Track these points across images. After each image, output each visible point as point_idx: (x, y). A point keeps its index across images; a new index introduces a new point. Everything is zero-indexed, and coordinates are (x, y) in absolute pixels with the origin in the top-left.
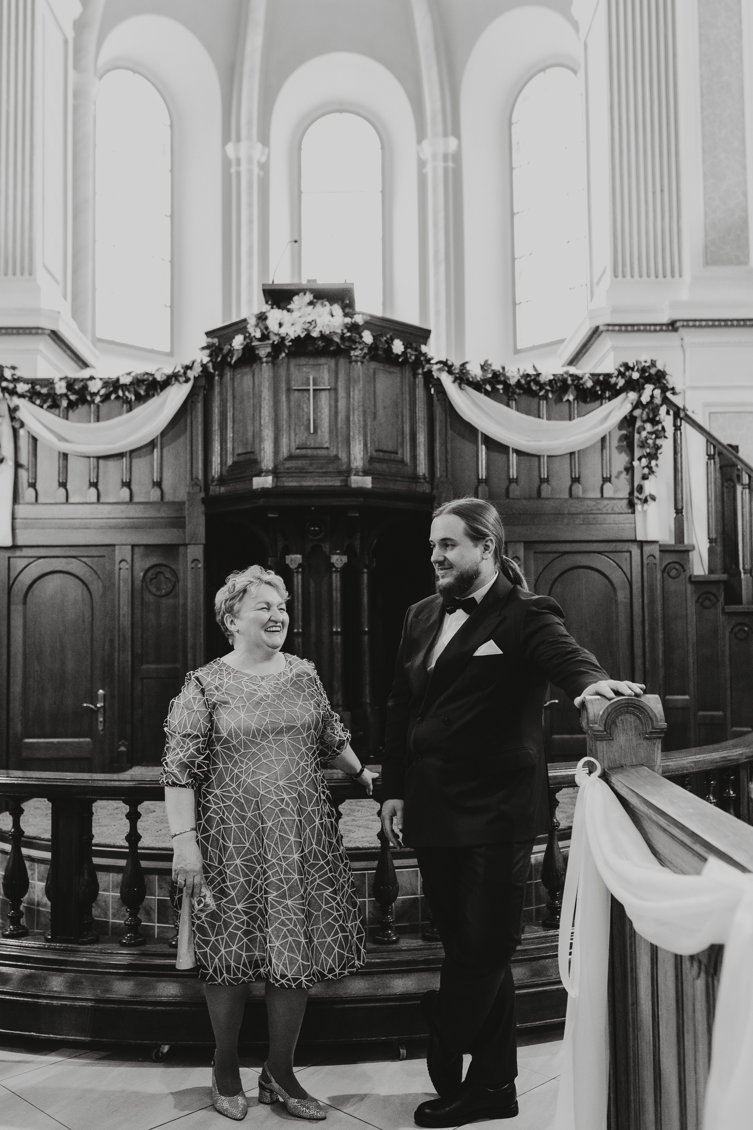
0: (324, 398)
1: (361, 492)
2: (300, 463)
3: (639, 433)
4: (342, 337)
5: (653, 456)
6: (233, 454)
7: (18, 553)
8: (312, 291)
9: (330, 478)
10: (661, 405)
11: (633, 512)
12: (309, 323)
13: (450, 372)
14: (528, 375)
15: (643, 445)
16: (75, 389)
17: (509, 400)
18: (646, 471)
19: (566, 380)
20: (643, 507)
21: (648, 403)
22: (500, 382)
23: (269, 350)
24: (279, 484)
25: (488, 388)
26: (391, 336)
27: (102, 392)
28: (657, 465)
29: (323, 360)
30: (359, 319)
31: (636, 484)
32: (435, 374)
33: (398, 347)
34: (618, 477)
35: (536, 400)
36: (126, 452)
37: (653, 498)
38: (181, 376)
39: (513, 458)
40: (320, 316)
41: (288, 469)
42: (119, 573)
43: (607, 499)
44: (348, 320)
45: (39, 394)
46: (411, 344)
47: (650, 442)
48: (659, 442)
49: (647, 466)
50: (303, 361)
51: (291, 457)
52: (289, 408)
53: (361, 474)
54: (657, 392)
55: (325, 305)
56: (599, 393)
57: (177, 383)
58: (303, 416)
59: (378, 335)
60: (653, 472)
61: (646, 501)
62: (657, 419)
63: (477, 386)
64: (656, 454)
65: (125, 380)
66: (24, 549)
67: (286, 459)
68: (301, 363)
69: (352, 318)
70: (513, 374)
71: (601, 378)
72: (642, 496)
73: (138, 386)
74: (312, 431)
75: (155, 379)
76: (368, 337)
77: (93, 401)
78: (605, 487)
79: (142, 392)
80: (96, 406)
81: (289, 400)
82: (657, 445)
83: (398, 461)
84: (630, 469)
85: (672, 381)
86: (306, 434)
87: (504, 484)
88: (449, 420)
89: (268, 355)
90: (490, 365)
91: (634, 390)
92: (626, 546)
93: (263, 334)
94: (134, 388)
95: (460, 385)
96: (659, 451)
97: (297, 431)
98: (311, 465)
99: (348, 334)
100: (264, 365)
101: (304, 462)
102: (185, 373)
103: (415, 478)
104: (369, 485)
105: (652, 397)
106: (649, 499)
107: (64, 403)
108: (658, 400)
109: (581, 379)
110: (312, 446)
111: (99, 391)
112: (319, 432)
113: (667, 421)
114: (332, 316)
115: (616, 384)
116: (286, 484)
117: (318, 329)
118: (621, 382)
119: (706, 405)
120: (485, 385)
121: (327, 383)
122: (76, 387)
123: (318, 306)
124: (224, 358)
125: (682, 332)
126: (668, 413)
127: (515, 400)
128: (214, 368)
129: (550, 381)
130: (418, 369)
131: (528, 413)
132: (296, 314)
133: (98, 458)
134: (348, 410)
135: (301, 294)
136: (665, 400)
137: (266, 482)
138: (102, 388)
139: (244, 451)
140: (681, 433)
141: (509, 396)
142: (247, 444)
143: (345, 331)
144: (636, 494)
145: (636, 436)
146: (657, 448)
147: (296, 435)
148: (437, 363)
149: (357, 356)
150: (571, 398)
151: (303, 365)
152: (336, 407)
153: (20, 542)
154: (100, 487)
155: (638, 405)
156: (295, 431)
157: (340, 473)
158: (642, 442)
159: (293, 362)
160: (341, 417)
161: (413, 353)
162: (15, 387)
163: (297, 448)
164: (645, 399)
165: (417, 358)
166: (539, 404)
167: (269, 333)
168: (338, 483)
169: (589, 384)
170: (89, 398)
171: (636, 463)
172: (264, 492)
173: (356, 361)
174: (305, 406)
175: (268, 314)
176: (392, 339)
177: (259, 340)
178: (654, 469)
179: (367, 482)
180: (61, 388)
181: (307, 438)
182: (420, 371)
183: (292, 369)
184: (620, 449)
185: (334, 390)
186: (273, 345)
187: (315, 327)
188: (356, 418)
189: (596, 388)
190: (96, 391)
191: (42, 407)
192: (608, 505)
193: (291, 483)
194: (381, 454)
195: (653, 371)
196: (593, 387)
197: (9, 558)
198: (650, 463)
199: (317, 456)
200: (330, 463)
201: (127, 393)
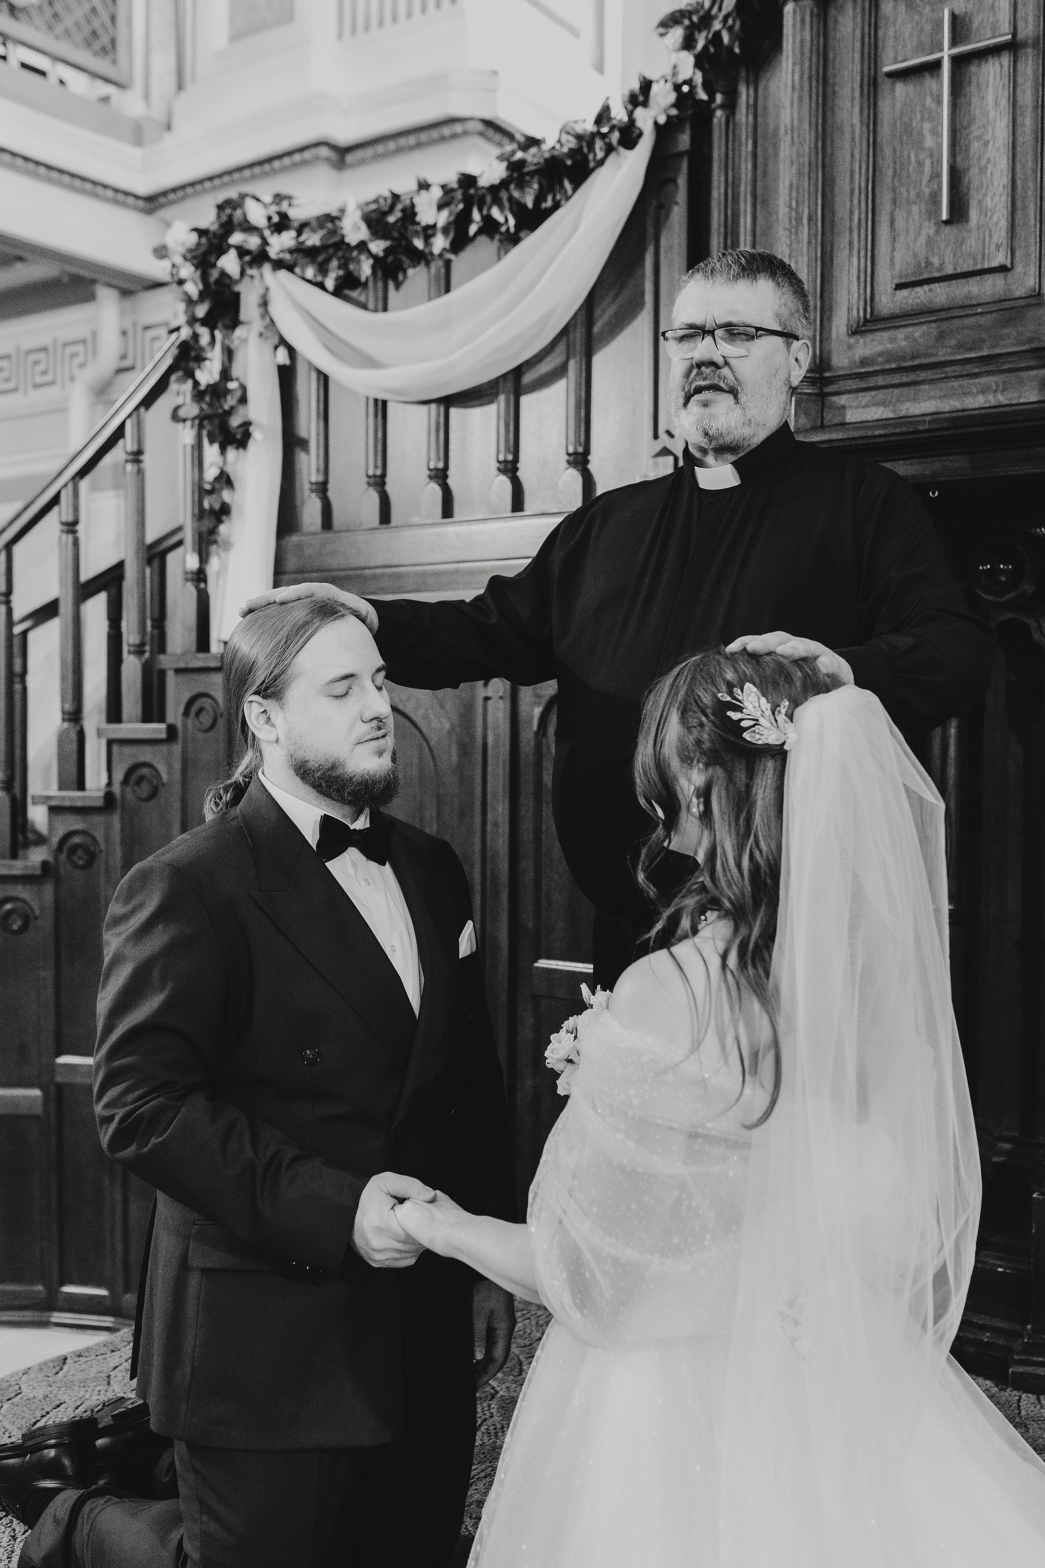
0: (997, 82)
2: (900, 338)
9: (999, 378)
16: (384, 226)
27: (445, 221)
36: (501, 377)
38: (614, 130)
41: (863, 362)
42: (485, 709)
45: (310, 254)
51: (873, 323)
52: (874, 145)
57: (610, 154)
58: (920, 164)
65: (491, 177)
67: (859, 330)
74: (945, 217)
77: (431, 252)
79: (529, 202)
80: (441, 263)
81: (872, 121)
86: (929, 228)
94: (511, 193)
97: (900, 223)
98: (941, 336)
101: (918, 332)
102: (632, 119)
107: (365, 268)
110: (949, 270)
111: (437, 221)
112: (973, 214)
116: (854, 418)
121: (1005, 26)
122: (387, 220)
128: (708, 87)
133: (448, 402)
138: (444, 207)
147: (894, 238)
152: (1039, 106)
154: (450, 481)
156: (893, 222)
162: (265, 242)
163: (899, 287)
170: (419, 243)
174: (927, 126)
180: (353, 229)
181: (930, 242)
190: (431, 222)
191: (321, 286)
193: (867, 411)
199: (966, 309)
200: (1006, 323)
201: (496, 213)
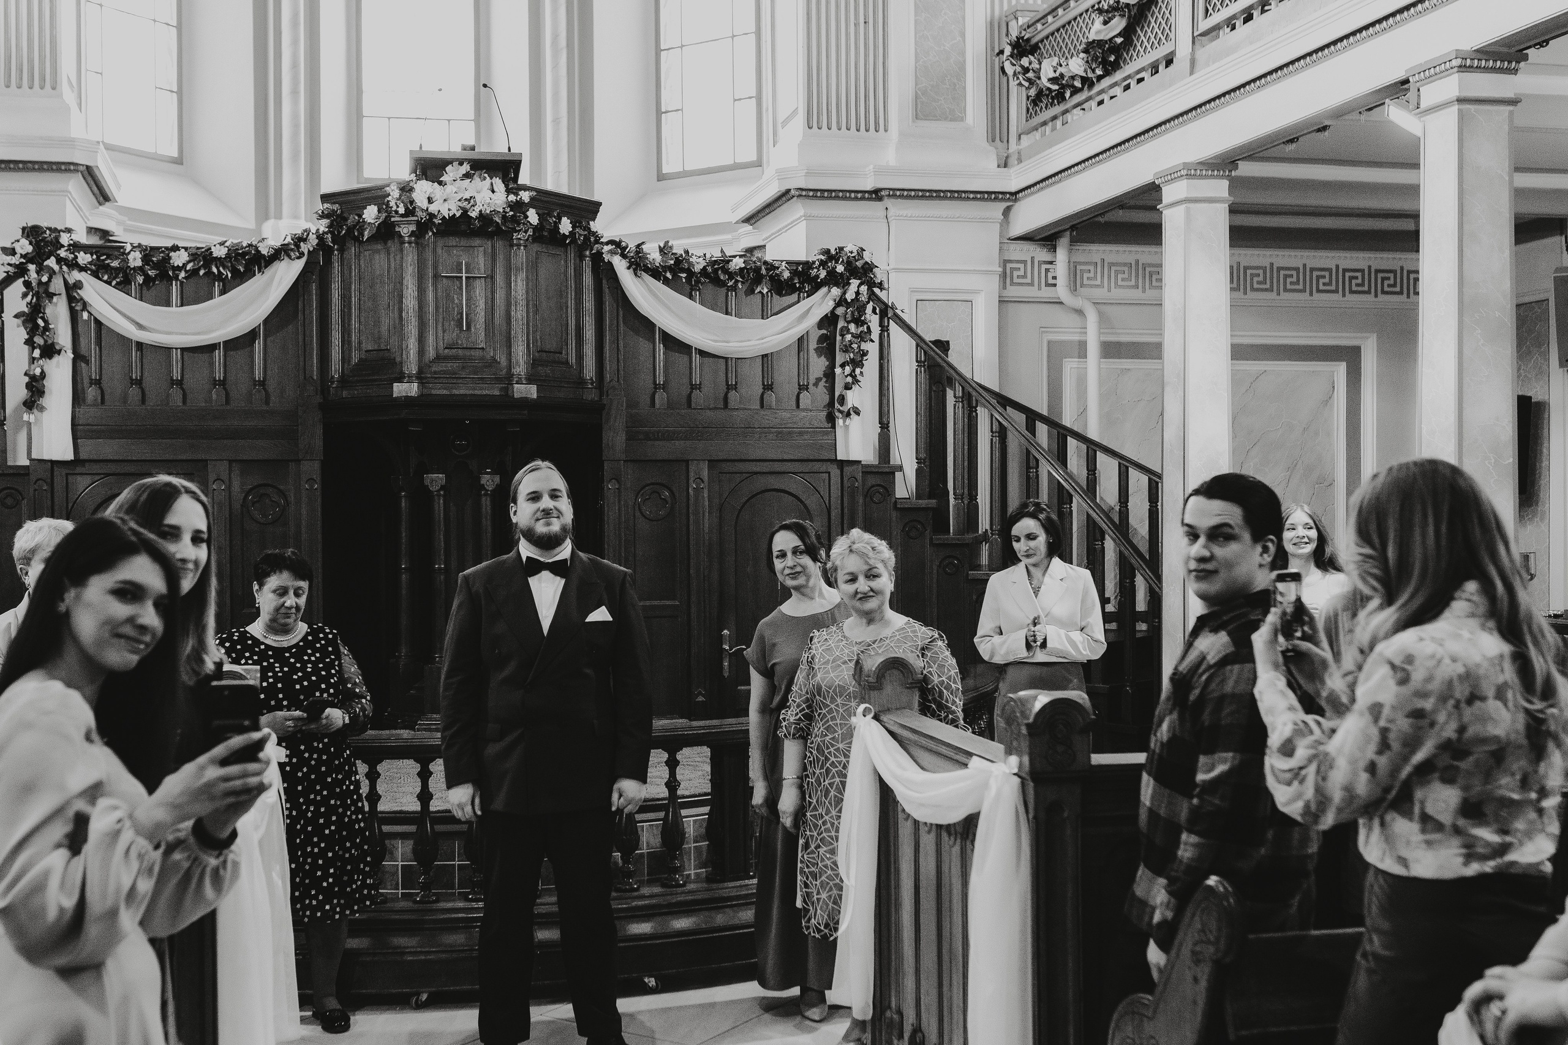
0: (479, 288)
1: (525, 402)
2: (450, 366)
3: (842, 335)
4: (504, 217)
5: (857, 363)
6: (360, 349)
7: (79, 470)
8: (469, 161)
9: (485, 386)
10: (868, 302)
11: (834, 427)
12: (466, 200)
13: (624, 256)
14: (715, 261)
15: (846, 349)
16: (153, 261)
17: (692, 290)
18: (849, 379)
19: (760, 269)
20: (844, 422)
21: (852, 300)
22: (683, 270)
23: (413, 228)
24: (425, 391)
25: (669, 275)
26: (558, 214)
27: (189, 267)
28: (861, 373)
29: (477, 242)
30: (525, 196)
31: (837, 394)
32: (606, 257)
33: (565, 226)
34: (816, 385)
35: (724, 290)
36: (220, 343)
37: (857, 413)
38: (292, 250)
39: (696, 358)
40: (478, 192)
41: (435, 373)
43: (804, 410)
44: (512, 198)
45: (107, 268)
46: (580, 223)
47: (855, 346)
48: (864, 346)
49: (850, 375)
50: (453, 241)
51: (439, 358)
52: (437, 299)
53: (524, 382)
54: (864, 289)
55: (485, 179)
56: (798, 285)
57: (286, 258)
58: (454, 308)
59: (544, 214)
60: (858, 381)
61: (848, 414)
62: (863, 318)
63: (656, 273)
64: (861, 361)
65: (220, 252)
66: (87, 465)
67: (433, 361)
68: (451, 244)
69: (517, 194)
70: (698, 260)
71: (800, 269)
72: (845, 409)
73: (236, 259)
74: (465, 327)
75: (258, 252)
76: (533, 217)
77: (177, 277)
78: (801, 395)
79: (241, 269)
80: (179, 283)
81: (436, 290)
82: (863, 350)
83: (563, 363)
84: (830, 375)
85: (879, 275)
86: (457, 331)
87: (685, 390)
88: (621, 313)
89: (413, 234)
90: (671, 248)
91: (837, 285)
92: (824, 467)
93: (407, 209)
94: (230, 261)
95: (635, 271)
96: (865, 358)
97: (447, 327)
98: (463, 367)
99: (511, 213)
100: (407, 245)
101: (455, 365)
102: (298, 247)
103: (581, 382)
104: (535, 396)
105: (858, 293)
106: (852, 412)
107: (140, 279)
108: (864, 298)
109: (778, 268)
110: (465, 346)
111: (185, 265)
112: (473, 330)
113: (873, 320)
114: (493, 191)
115: (817, 276)
116: (434, 392)
117: (477, 209)
118: (823, 274)
119: (913, 291)
120: (665, 272)
121: (483, 271)
122: (154, 259)
123: (476, 179)
124: (350, 230)
125: (887, 202)
126: (874, 311)
127: (699, 290)
128: (333, 241)
129: (740, 268)
130: (586, 250)
131: (713, 307)
132: (450, 189)
133: (183, 350)
134: (508, 305)
135: (456, 164)
136: (872, 296)
137: (411, 389)
138: (189, 262)
139: (376, 347)
140: (888, 335)
141: (691, 285)
142: (380, 338)
143: (508, 210)
144: (837, 405)
145: (838, 338)
146: (865, 354)
147: (444, 332)
148: (607, 243)
149: (520, 239)
150: (765, 291)
151: (453, 246)
152: (493, 299)
153: (83, 456)
154: (186, 386)
155: (841, 302)
156: (443, 325)
157: (498, 380)
158: (846, 346)
159: (440, 243)
160: (499, 312)
161: (582, 232)
162: (75, 257)
163: (446, 348)
164: (850, 296)
165: (587, 238)
166: (727, 296)
167: (414, 208)
168: (497, 393)
169: (786, 275)
170: (171, 273)
171: (838, 370)
172: (408, 401)
173: (519, 245)
174: (456, 296)
175: (415, 186)
176: (560, 220)
177: (402, 216)
178: (859, 377)
179: (532, 391)
180: (135, 260)
181: (458, 336)
182: (588, 253)
183: (439, 251)
184: (819, 351)
185: (491, 277)
186: (418, 223)
187: (474, 206)
188: (519, 314)
189: (793, 280)
190: (181, 265)
191: (109, 283)
192: (804, 417)
193: (439, 391)
194: (544, 354)
195: (859, 264)
196: (791, 279)
197: (67, 475)
198: (854, 371)
199: (470, 358)
200: (486, 367)
201: (221, 269)
